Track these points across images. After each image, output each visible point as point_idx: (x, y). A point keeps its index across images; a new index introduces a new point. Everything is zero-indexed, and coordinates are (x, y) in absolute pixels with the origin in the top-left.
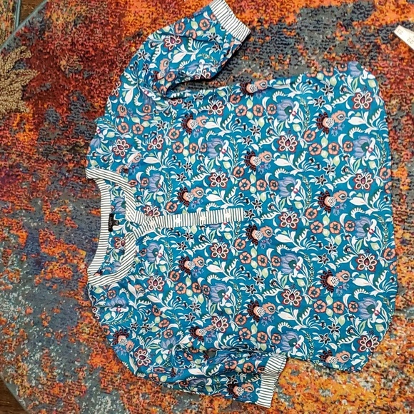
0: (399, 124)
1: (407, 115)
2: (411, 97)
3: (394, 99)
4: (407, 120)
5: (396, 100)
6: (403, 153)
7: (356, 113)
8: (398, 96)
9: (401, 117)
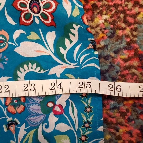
0: (111, 66)
1: (129, 47)
2: (137, 10)
3: (101, 14)
4: (129, 59)
5: (105, 17)
6: (122, 130)
7: (28, 34)
8: (108, 6)
9: (116, 52)
